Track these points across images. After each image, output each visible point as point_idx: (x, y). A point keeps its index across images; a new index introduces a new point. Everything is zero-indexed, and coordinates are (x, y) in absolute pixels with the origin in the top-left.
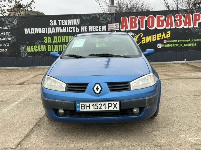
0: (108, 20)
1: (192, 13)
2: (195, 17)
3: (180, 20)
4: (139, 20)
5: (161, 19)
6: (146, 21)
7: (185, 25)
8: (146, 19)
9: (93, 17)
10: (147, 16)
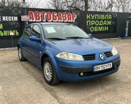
0: (19, 13)
1: (71, 13)
2: (73, 16)
3: (65, 16)
4: (41, 14)
5: (55, 15)
6: (46, 15)
7: (68, 20)
8: (46, 14)
9: (6, 9)
10: (46, 12)
